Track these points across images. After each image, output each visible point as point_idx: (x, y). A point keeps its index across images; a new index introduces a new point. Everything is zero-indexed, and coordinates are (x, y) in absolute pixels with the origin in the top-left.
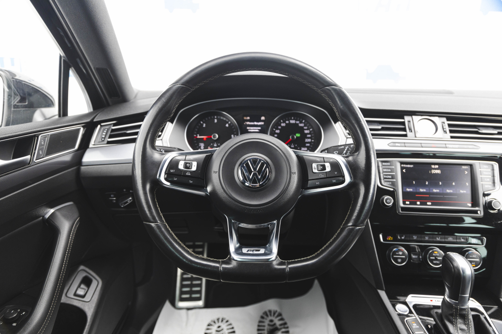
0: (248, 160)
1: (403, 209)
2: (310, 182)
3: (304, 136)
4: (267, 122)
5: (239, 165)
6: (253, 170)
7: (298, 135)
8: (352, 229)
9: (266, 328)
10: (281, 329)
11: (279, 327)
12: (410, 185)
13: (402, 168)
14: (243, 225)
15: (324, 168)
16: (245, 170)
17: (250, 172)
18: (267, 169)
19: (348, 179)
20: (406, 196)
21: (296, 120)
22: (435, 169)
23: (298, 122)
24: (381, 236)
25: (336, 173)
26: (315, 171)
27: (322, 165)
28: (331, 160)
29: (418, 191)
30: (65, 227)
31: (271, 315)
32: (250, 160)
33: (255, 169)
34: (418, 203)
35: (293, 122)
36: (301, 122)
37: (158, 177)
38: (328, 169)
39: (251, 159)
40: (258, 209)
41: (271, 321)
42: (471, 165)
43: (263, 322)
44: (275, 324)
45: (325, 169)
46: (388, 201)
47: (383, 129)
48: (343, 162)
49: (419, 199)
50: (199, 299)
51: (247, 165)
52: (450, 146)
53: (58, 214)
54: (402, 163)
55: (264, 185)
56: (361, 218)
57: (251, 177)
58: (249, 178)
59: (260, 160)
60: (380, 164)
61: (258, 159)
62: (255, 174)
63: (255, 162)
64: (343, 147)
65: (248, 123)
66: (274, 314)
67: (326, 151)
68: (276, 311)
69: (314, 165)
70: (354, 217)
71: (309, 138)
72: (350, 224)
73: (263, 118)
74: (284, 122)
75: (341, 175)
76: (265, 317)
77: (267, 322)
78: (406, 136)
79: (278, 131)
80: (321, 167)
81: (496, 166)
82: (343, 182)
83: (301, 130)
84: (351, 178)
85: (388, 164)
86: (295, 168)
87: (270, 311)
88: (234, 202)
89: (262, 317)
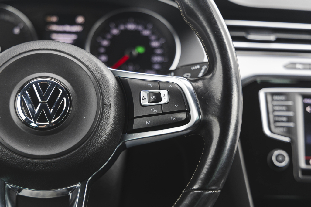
0: (33, 83)
1: (305, 172)
2: (136, 120)
3: (150, 51)
4: (87, 26)
5: (19, 92)
6: (40, 100)
7: (140, 50)
8: (199, 195)
13: (305, 106)
14: (26, 192)
15: (158, 97)
16: (28, 99)
17: (35, 102)
18: (65, 98)
19: (195, 115)
21: (137, 25)
23: (140, 28)
25: (176, 106)
26: (145, 103)
27: (155, 94)
28: (170, 86)
32: (36, 83)
33: (43, 99)
35: (131, 27)
36: (146, 28)
38: (165, 100)
39: (40, 82)
40: (47, 163)
45: (160, 100)
46: (280, 158)
47: (278, 41)
48: (189, 89)
51: (32, 92)
54: (304, 97)
55: (60, 124)
56: (214, 178)
57: (36, 111)
58: (33, 112)
59: (53, 84)
60: (269, 98)
61: (49, 81)
62: (43, 107)
63: (44, 86)
64: (198, 67)
65: (55, 28)
67: (173, 74)
69: (144, 94)
70: (202, 176)
71: (158, 55)
72: (195, 187)
73: (80, 20)
74: (117, 27)
75: (184, 109)
79: (105, 43)
80: (154, 97)
82: (188, 120)
83: (145, 41)
84: (199, 114)
85: (282, 98)
86: (112, 98)
88: (7, 151)
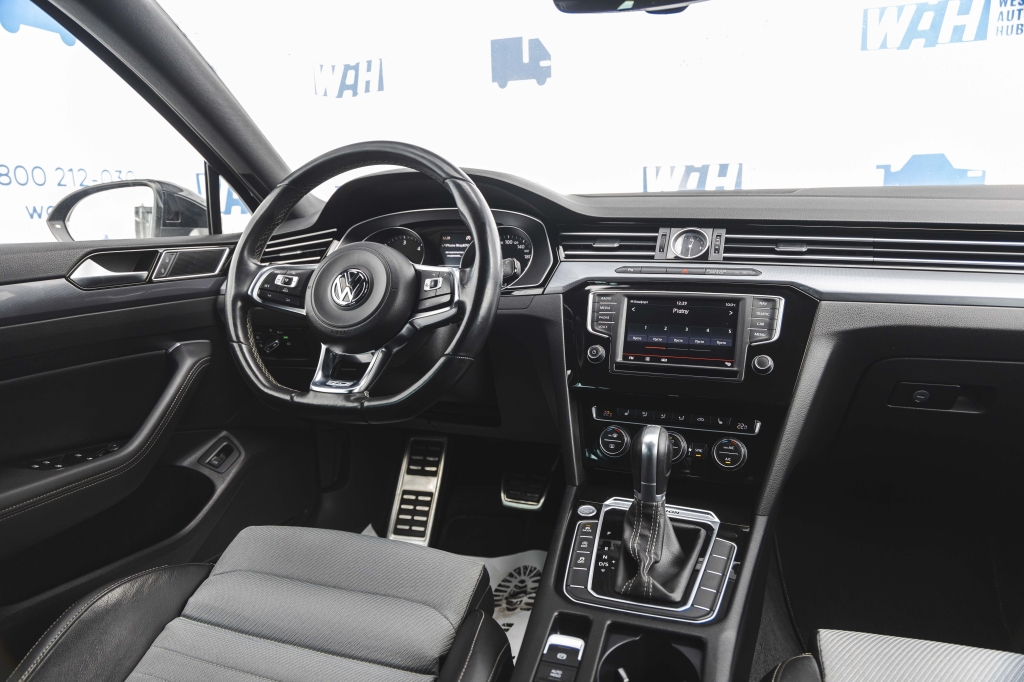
1: (619, 366)
8: (451, 359)
9: (509, 590)
10: (530, 593)
11: (529, 590)
12: (637, 332)
13: (630, 306)
15: (436, 284)
20: (629, 347)
21: (514, 240)
22: (680, 307)
23: (516, 243)
24: (594, 410)
25: (445, 289)
26: (427, 288)
27: (435, 281)
29: (649, 341)
30: (187, 364)
31: (525, 574)
34: (648, 359)
35: (509, 242)
37: (249, 293)
38: (439, 285)
40: (345, 331)
41: (522, 582)
42: (737, 301)
43: (509, 581)
44: (526, 586)
45: (436, 286)
46: (594, 352)
47: (619, 248)
49: (649, 352)
50: (422, 534)
52: (710, 271)
53: (184, 349)
54: (630, 297)
60: (596, 299)
65: (447, 245)
66: (531, 571)
68: (535, 569)
69: (427, 281)
70: (454, 344)
72: (447, 352)
73: (468, 238)
75: (450, 292)
76: (516, 575)
77: (515, 582)
78: (652, 257)
81: (781, 303)
84: (459, 295)
85: (609, 298)
87: (526, 568)
88: (321, 322)
89: (511, 575)
